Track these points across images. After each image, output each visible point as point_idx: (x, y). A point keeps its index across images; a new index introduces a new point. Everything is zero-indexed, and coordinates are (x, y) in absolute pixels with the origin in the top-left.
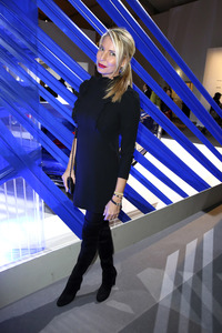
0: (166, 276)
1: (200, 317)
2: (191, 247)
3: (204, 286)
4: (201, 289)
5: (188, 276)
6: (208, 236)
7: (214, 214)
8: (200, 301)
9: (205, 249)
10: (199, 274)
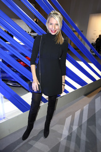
0: (65, 128)
1: (79, 147)
2: (78, 113)
3: (82, 132)
4: (81, 133)
5: (75, 128)
6: (86, 108)
7: (89, 97)
8: (80, 139)
9: (84, 114)
10: (80, 126)
